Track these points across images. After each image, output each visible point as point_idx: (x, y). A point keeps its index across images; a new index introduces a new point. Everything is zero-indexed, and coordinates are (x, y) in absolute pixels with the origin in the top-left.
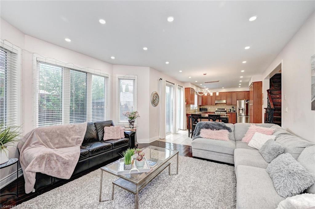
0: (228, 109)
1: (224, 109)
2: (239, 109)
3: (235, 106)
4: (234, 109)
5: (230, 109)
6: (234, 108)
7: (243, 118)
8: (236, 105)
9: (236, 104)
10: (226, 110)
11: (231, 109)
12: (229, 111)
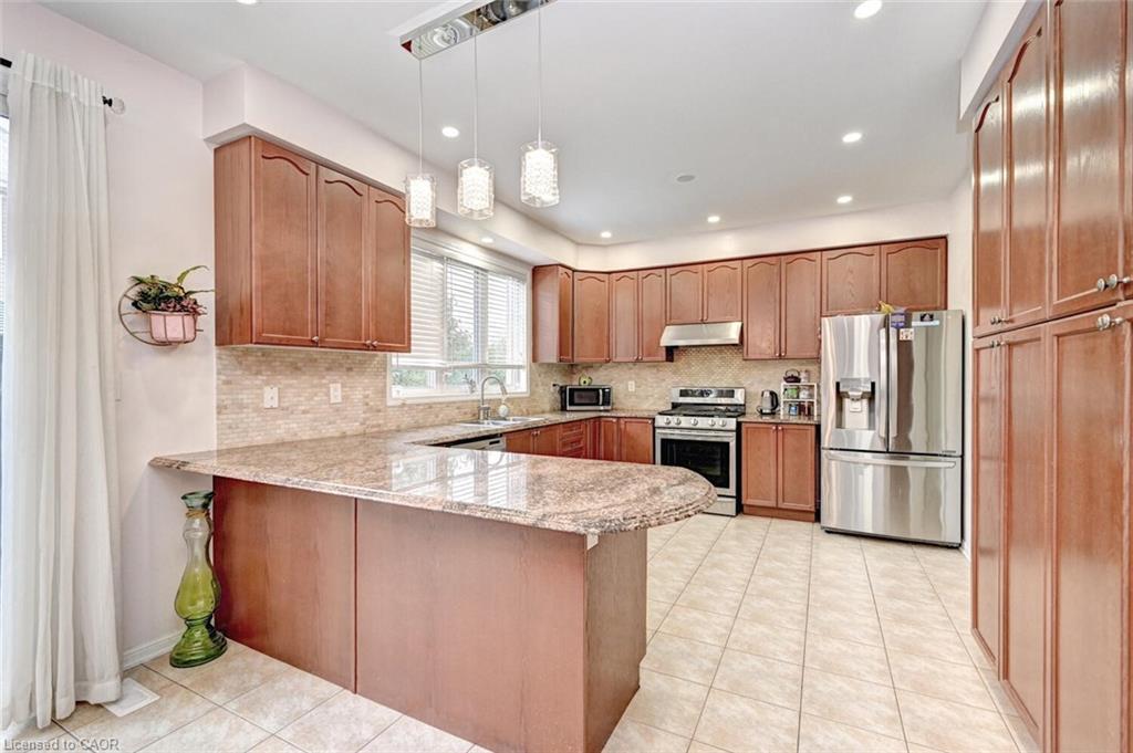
0: (757, 388)
1: (731, 394)
2: (840, 396)
3: (813, 368)
4: (804, 395)
5: (772, 393)
6: (804, 381)
7: (869, 471)
8: (817, 360)
9: (815, 354)
10: (739, 398)
11: (780, 391)
12: (767, 408)
